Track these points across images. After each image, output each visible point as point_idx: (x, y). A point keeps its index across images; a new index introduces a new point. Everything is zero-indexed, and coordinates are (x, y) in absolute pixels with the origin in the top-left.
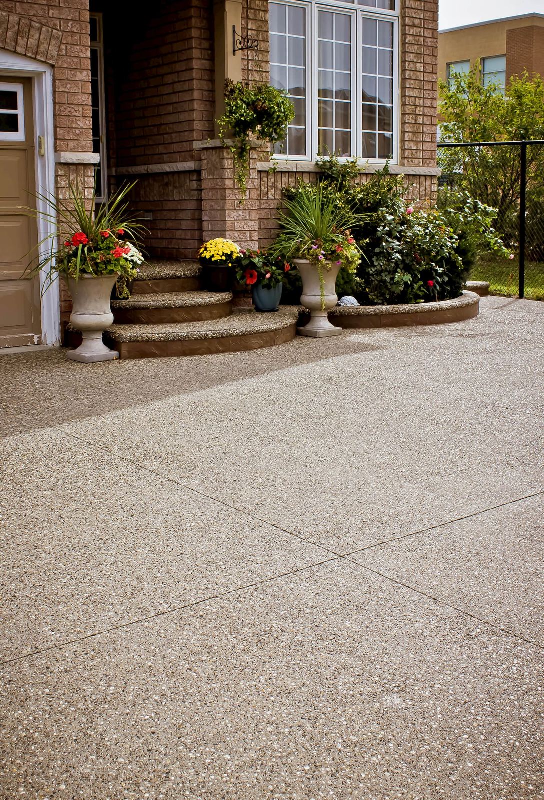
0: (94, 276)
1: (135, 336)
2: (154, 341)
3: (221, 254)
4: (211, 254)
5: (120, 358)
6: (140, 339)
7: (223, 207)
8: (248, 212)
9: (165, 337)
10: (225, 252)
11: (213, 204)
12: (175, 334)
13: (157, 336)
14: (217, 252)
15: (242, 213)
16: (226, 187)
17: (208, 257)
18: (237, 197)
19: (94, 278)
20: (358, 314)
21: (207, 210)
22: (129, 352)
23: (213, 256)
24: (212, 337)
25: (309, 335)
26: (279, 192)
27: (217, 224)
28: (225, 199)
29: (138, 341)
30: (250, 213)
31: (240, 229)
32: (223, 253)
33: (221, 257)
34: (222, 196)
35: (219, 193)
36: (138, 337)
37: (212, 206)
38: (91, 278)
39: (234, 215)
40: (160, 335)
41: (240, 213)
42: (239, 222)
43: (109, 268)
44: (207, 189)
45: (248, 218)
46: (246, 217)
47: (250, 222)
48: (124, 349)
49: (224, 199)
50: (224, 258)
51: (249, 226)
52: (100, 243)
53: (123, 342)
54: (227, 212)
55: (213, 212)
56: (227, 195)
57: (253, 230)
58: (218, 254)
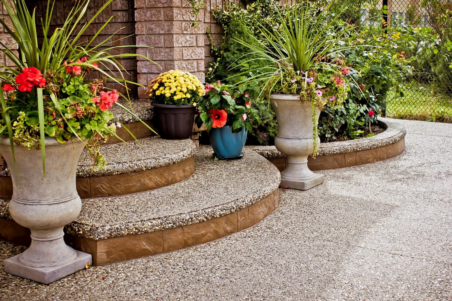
0: (60, 141)
1: (117, 228)
2: (146, 232)
3: (185, 90)
4: (172, 91)
5: (94, 263)
6: (125, 232)
7: (169, 31)
8: (195, 36)
9: (161, 224)
10: (190, 87)
11: (153, 26)
12: (174, 218)
13: (150, 224)
14: (179, 88)
15: (190, 38)
16: (174, 5)
17: (168, 95)
18: (184, 17)
19: (59, 145)
20: (323, 154)
21: (144, 35)
22: (108, 253)
23: (174, 94)
24: (220, 215)
25: (291, 187)
26: (208, 15)
27: (161, 52)
28: (172, 20)
29: (122, 236)
30: (197, 37)
31: (188, 58)
32: (187, 89)
33: (185, 94)
34: (166, 15)
35: (162, 13)
36: (121, 229)
37: (152, 29)
38: (54, 145)
39: (182, 39)
40: (154, 222)
41: (188, 37)
42: (186, 48)
43: (88, 127)
44: (143, 8)
45: (195, 45)
46: (193, 43)
47: (197, 49)
48: (101, 250)
49: (170, 19)
50: (189, 96)
51: (197, 53)
52: (65, 84)
53: (100, 239)
54: (175, 36)
55: (153, 37)
56: (175, 15)
57: (200, 58)
58: (181, 91)
